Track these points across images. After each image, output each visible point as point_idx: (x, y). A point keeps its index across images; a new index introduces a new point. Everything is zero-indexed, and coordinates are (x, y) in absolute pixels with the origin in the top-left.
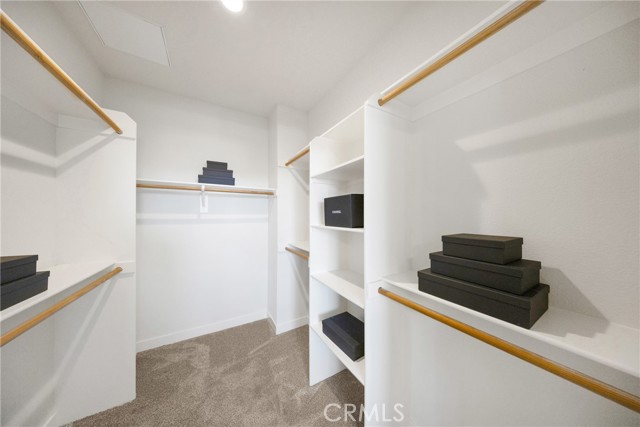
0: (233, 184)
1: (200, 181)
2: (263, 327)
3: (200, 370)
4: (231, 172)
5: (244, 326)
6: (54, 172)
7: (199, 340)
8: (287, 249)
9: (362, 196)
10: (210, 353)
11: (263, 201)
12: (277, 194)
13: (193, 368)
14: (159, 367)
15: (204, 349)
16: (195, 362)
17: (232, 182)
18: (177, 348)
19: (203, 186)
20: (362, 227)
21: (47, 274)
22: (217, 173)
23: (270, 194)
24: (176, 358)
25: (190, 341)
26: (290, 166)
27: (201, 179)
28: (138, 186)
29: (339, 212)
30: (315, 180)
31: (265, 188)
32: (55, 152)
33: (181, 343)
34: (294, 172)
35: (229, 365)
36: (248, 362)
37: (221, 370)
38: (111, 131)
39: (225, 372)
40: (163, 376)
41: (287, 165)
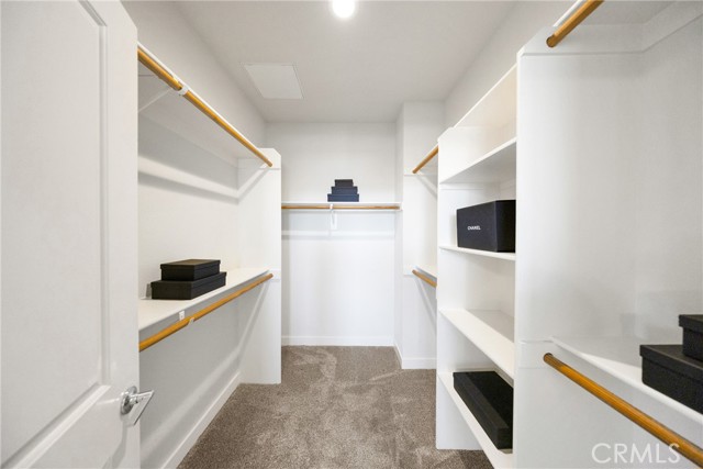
0: (358, 200)
1: (329, 200)
2: (388, 355)
3: (326, 379)
4: (356, 188)
5: (370, 348)
6: (236, 201)
7: (329, 349)
8: (414, 272)
9: (513, 203)
10: (337, 365)
11: (388, 216)
12: (402, 208)
13: (322, 375)
14: (298, 363)
15: (331, 358)
16: (324, 369)
17: (356, 198)
18: (313, 351)
19: (332, 204)
20: (513, 251)
21: (225, 274)
22: (344, 191)
23: (396, 207)
24: (311, 360)
25: (322, 347)
26: (419, 173)
27: (331, 198)
28: (283, 208)
29: (477, 228)
30: (446, 186)
31: (391, 202)
32: (236, 186)
33: (316, 348)
34: (425, 179)
35: (351, 384)
36: (370, 387)
37: (344, 385)
38: (265, 165)
39: (346, 390)
40: (300, 372)
41: (415, 172)
